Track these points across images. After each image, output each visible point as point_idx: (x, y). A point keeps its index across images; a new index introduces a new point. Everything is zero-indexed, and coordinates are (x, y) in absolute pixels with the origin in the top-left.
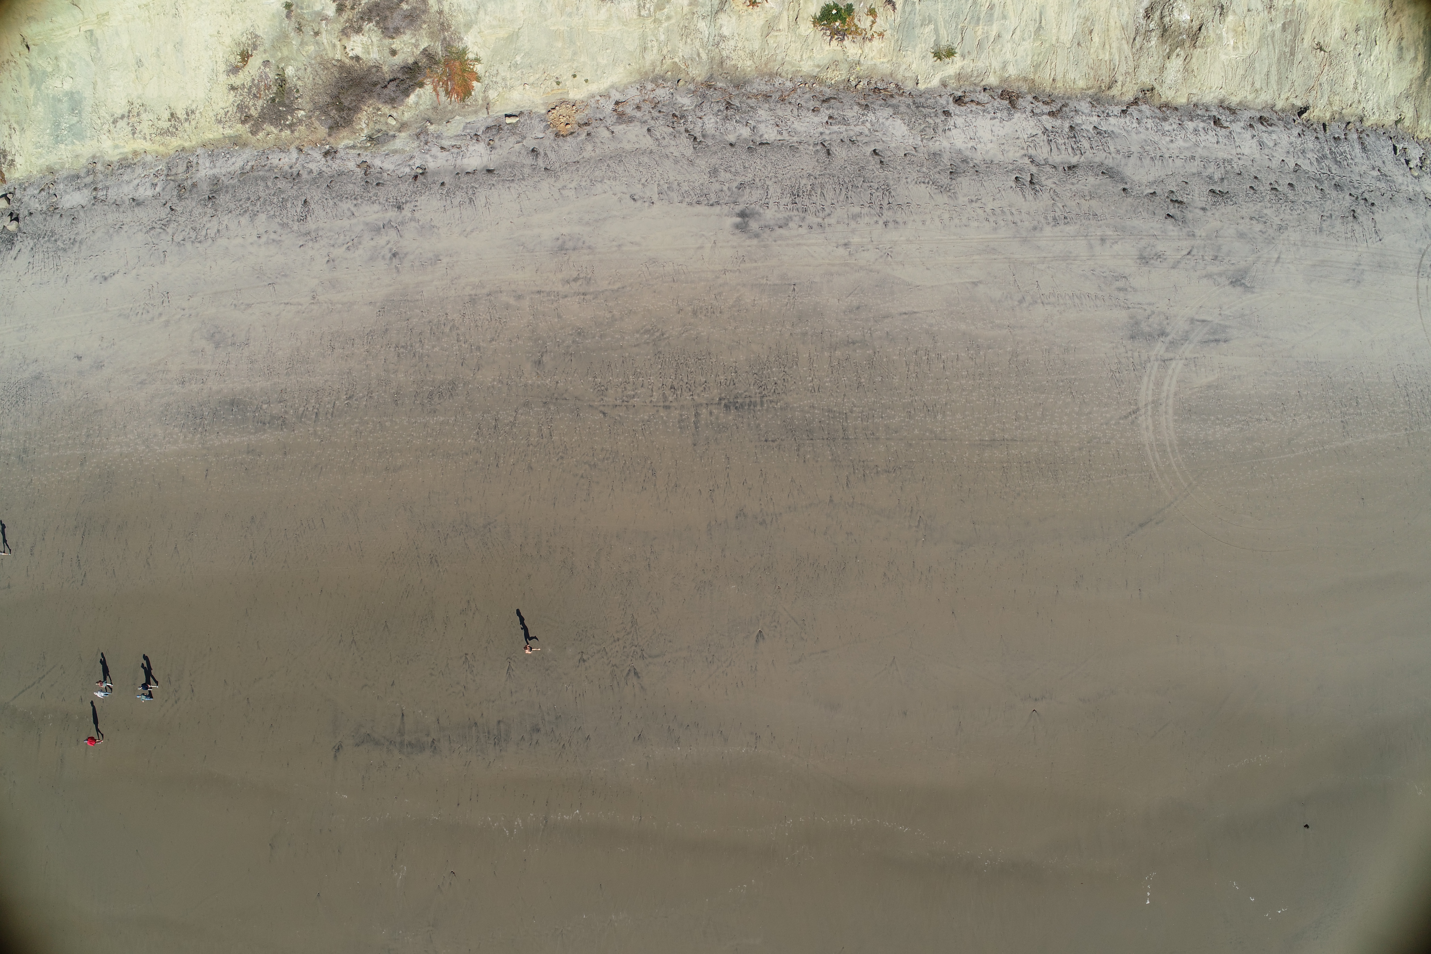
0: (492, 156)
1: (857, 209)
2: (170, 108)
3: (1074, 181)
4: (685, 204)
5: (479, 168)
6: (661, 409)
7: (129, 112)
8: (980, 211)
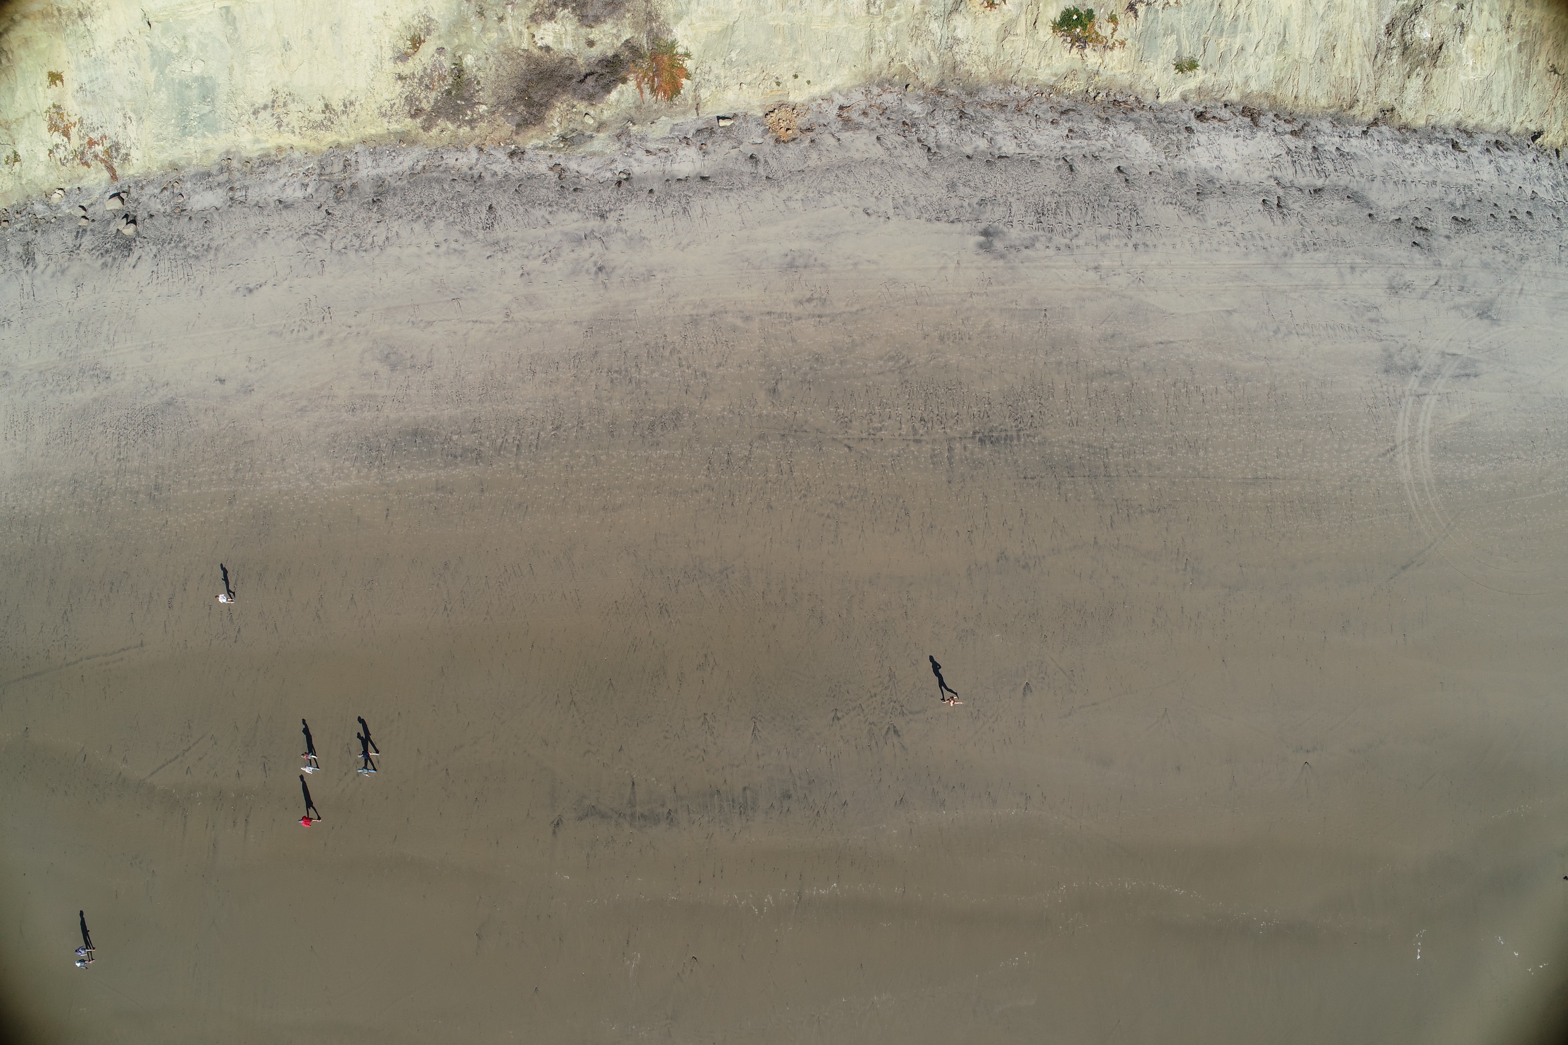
0: (706, 162)
2: (324, 98)
3: (1321, 205)
4: (923, 220)
5: (691, 175)
6: (911, 443)
7: (274, 101)
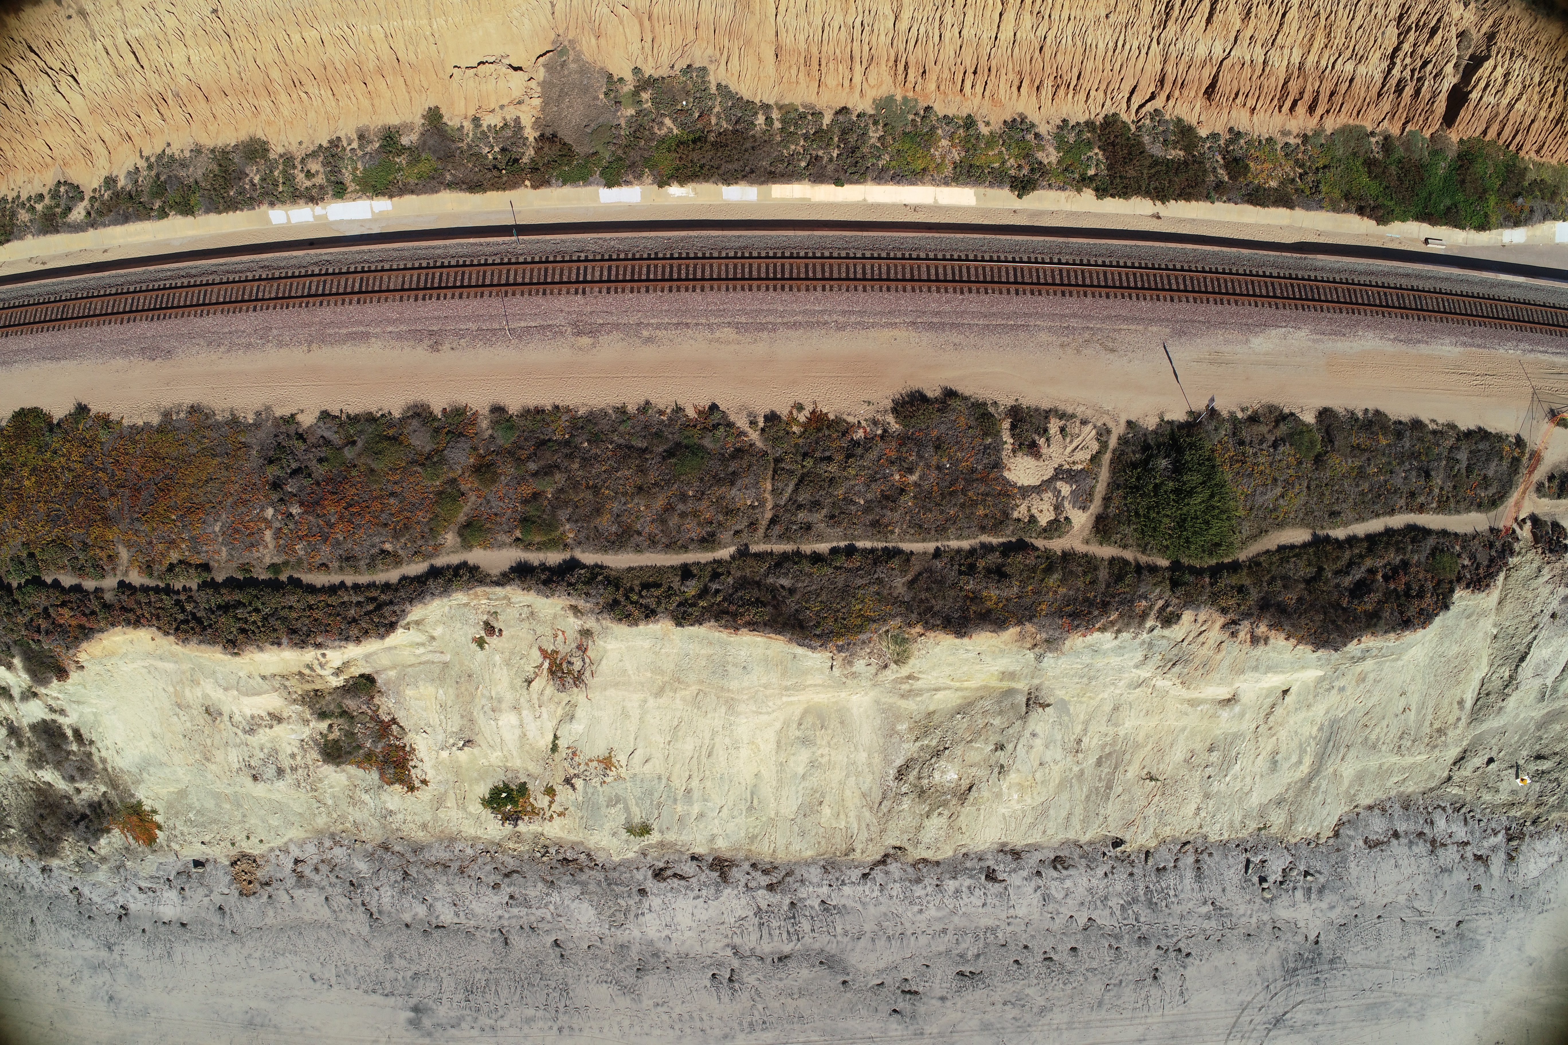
0: (185, 908)
1: (531, 1012)
3: (783, 975)
4: (360, 992)
5: (173, 920)
8: (665, 1017)
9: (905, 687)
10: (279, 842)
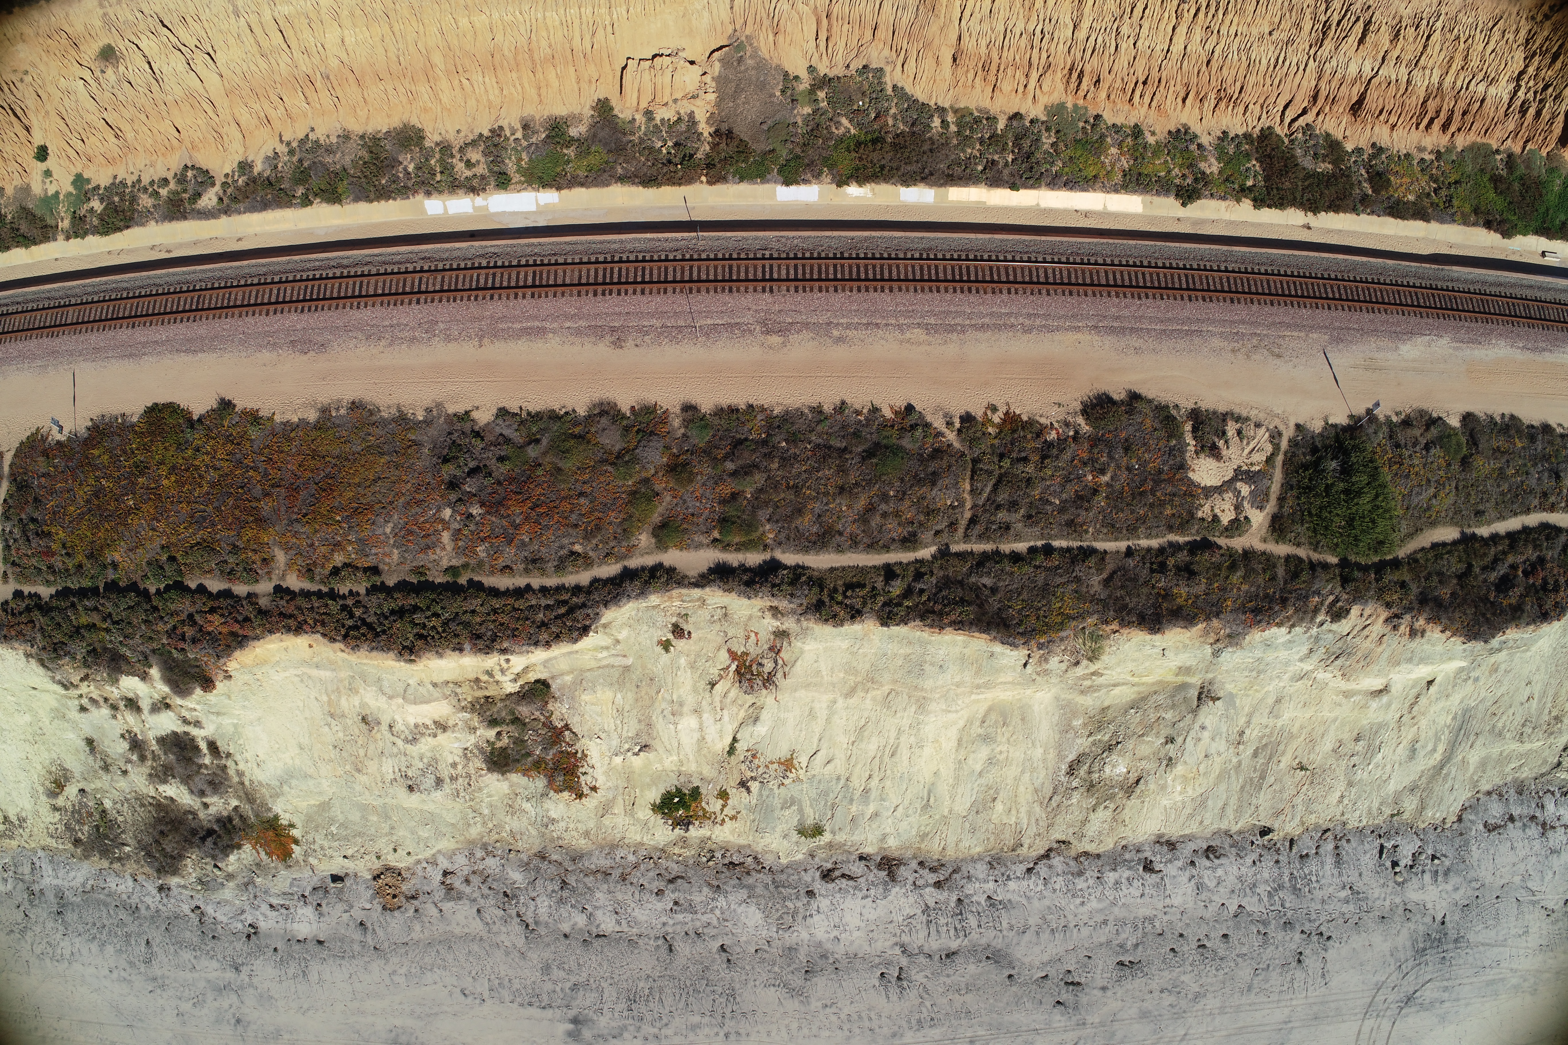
0: (322, 924)
1: (697, 1019)
3: (951, 972)
4: (515, 1005)
8: (834, 1018)
9: (1087, 683)
10: (428, 853)
